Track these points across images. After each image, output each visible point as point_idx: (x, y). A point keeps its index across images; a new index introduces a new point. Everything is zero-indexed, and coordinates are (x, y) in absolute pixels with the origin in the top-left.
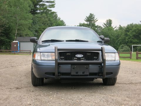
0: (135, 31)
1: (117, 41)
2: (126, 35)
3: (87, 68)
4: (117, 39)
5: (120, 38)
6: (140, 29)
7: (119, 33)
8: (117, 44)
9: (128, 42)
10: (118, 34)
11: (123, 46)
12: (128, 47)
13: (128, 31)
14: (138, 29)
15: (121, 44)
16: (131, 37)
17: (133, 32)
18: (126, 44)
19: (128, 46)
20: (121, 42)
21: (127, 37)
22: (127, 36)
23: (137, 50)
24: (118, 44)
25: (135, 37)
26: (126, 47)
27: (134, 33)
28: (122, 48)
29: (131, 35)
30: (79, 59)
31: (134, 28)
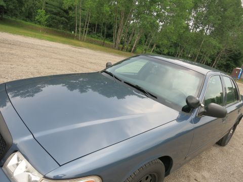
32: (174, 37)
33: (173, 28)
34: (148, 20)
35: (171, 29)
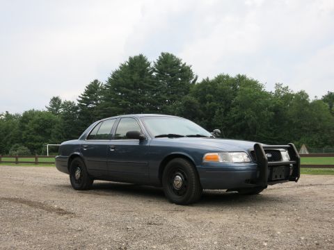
0: (38, 122)
1: (5, 138)
2: (23, 128)
4: (6, 135)
5: (11, 133)
6: (46, 119)
7: (10, 125)
8: (5, 143)
9: (25, 140)
10: (8, 127)
11: (17, 147)
12: (26, 148)
13: (26, 123)
14: (43, 119)
15: (12, 143)
16: (31, 131)
17: (35, 123)
18: (23, 142)
19: (25, 146)
20: (12, 140)
21: (25, 132)
22: (24, 130)
23: (41, 152)
24: (8, 143)
25: (39, 131)
26: (23, 147)
27: (37, 126)
28: (16, 151)
29: (32, 129)
31: (37, 117)
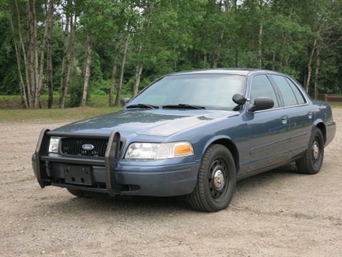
3: (87, 173)
30: (89, 153)
32: (185, 37)
33: (176, 14)
34: (108, 10)
35: (171, 18)
